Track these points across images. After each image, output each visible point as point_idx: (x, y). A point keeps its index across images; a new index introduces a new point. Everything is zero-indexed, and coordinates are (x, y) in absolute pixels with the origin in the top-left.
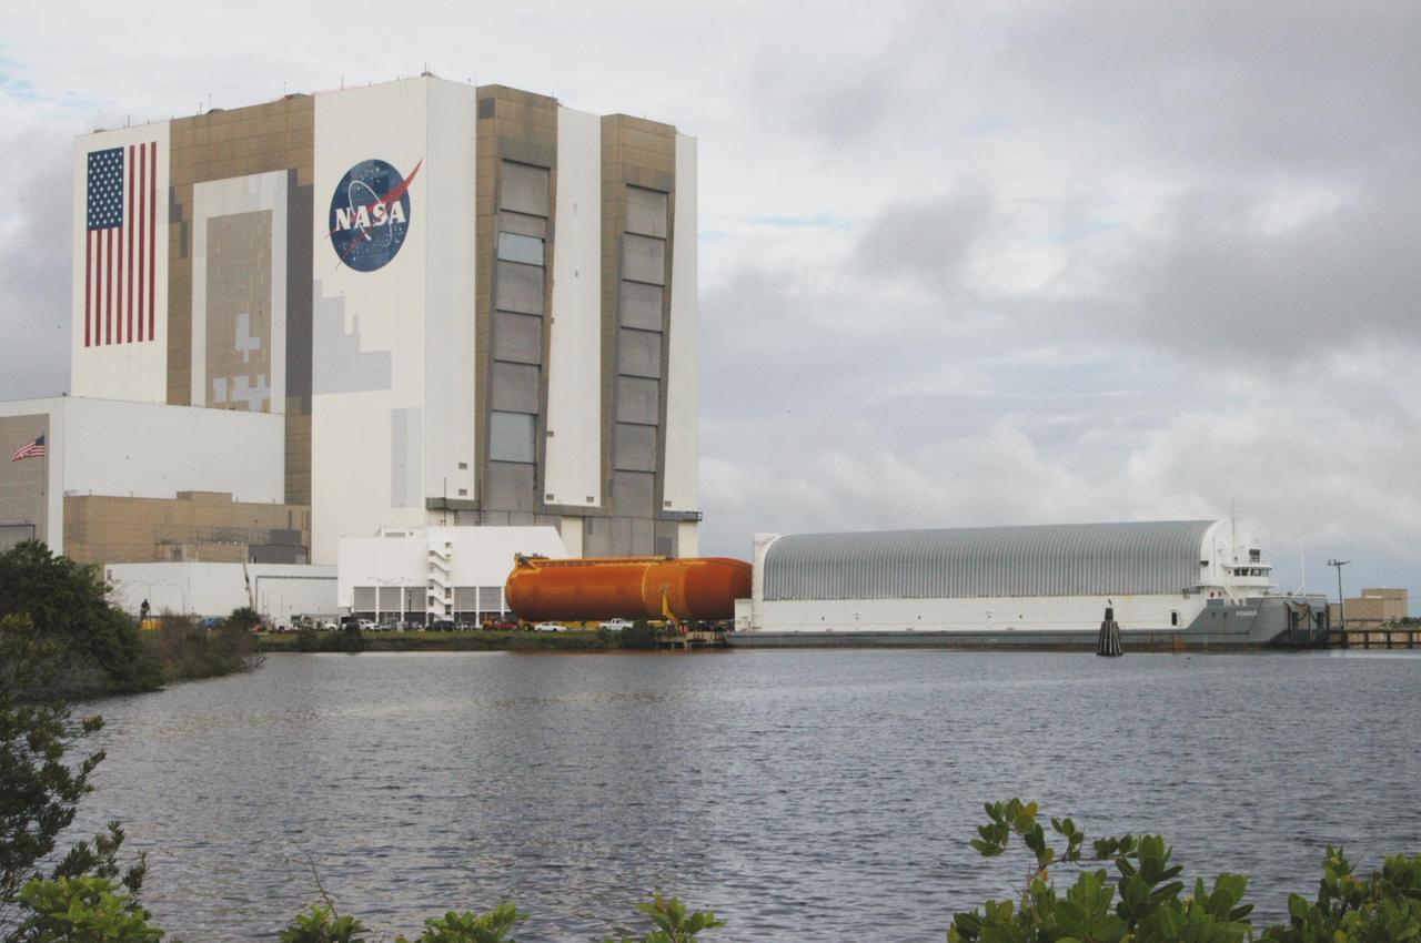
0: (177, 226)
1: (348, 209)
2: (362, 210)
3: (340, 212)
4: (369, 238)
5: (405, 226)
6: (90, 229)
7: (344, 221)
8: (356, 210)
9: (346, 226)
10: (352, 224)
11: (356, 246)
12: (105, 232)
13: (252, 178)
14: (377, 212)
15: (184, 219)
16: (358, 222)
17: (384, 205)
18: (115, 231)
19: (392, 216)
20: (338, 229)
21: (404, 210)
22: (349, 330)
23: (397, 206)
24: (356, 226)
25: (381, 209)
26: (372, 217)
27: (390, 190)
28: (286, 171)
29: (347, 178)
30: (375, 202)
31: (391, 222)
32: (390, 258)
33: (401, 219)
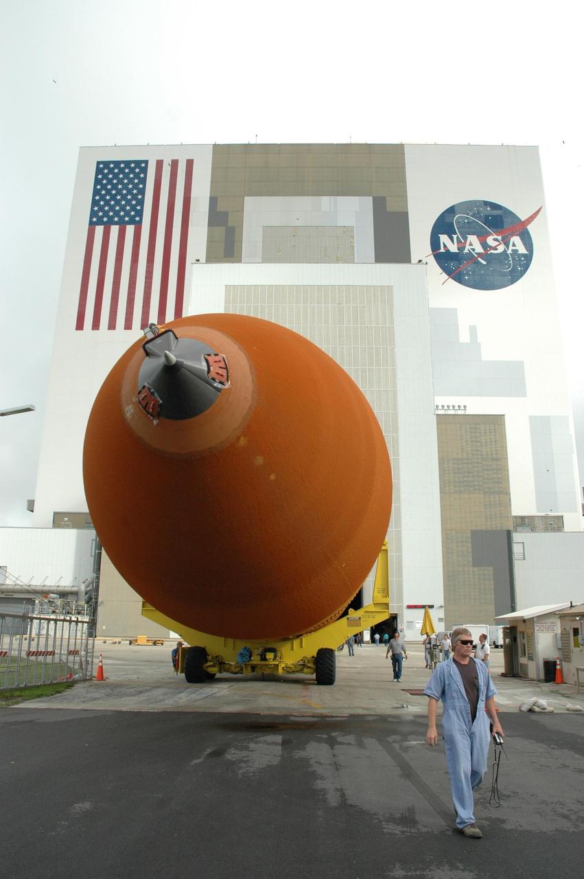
0: (220, 231)
1: (455, 237)
2: (473, 239)
3: (444, 238)
4: (485, 263)
5: (528, 258)
6: (92, 225)
7: (449, 244)
8: (465, 239)
9: (453, 248)
10: (461, 248)
11: (466, 267)
12: (115, 230)
13: (326, 201)
14: (490, 241)
15: (230, 224)
16: (468, 247)
17: (500, 238)
18: (130, 229)
19: (511, 247)
20: (442, 250)
21: (525, 244)
22: (464, 337)
23: (516, 240)
24: (466, 251)
25: (496, 240)
26: (485, 245)
27: (505, 226)
28: (371, 198)
29: (451, 211)
30: (489, 234)
31: (509, 252)
32: (513, 281)
33: (522, 250)
